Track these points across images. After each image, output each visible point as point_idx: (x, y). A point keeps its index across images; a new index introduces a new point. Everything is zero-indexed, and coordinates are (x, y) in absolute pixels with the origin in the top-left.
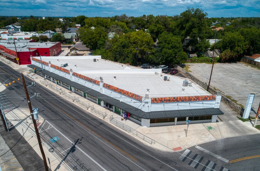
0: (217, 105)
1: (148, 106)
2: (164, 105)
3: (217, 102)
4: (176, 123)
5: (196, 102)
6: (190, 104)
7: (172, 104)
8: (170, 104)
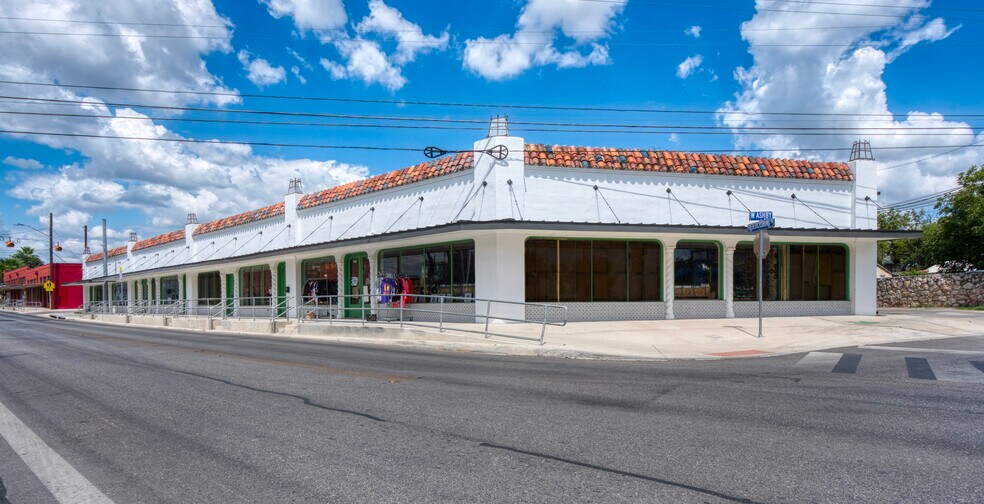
0: (861, 209)
1: (510, 183)
2: (596, 188)
3: (861, 193)
4: (670, 311)
5: (761, 190)
6: (729, 193)
7: (636, 187)
8: (629, 186)
